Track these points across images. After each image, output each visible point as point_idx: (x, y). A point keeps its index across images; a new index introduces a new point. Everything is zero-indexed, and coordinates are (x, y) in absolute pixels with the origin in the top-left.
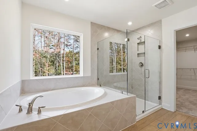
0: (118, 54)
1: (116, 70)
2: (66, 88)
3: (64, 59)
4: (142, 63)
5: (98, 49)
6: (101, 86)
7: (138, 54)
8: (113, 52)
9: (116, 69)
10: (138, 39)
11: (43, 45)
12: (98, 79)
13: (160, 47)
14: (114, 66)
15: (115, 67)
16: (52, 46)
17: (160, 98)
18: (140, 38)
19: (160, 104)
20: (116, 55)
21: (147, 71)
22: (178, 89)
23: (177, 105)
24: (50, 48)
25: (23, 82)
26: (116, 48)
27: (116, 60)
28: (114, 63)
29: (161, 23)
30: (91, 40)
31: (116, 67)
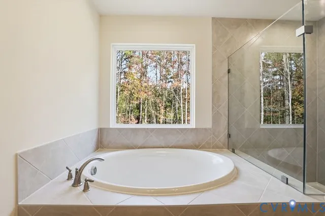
0: (299, 82)
1: (293, 117)
2: (163, 147)
3: (186, 97)
5: (229, 71)
6: (233, 151)
8: (285, 79)
9: (293, 114)
11: (158, 79)
12: (229, 136)
14: (287, 107)
15: (289, 110)
16: (171, 78)
20: (293, 85)
24: (167, 81)
25: (101, 131)
26: (294, 69)
27: (293, 96)
28: (287, 102)
30: (213, 55)
31: (293, 109)
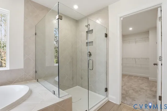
4: (90, 53)
5: (36, 34)
6: (38, 81)
7: (87, 43)
10: (87, 26)
12: (36, 72)
13: (106, 35)
17: (106, 90)
18: (89, 26)
19: (107, 96)
21: (91, 62)
22: (123, 76)
23: (122, 94)
29: (108, 10)
